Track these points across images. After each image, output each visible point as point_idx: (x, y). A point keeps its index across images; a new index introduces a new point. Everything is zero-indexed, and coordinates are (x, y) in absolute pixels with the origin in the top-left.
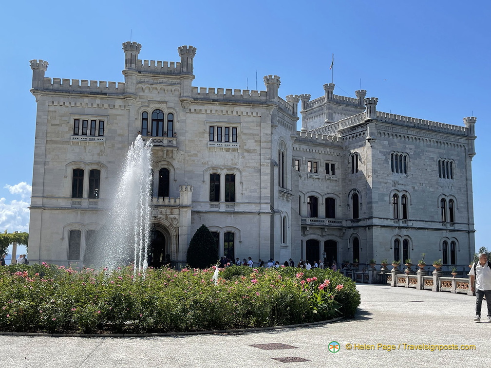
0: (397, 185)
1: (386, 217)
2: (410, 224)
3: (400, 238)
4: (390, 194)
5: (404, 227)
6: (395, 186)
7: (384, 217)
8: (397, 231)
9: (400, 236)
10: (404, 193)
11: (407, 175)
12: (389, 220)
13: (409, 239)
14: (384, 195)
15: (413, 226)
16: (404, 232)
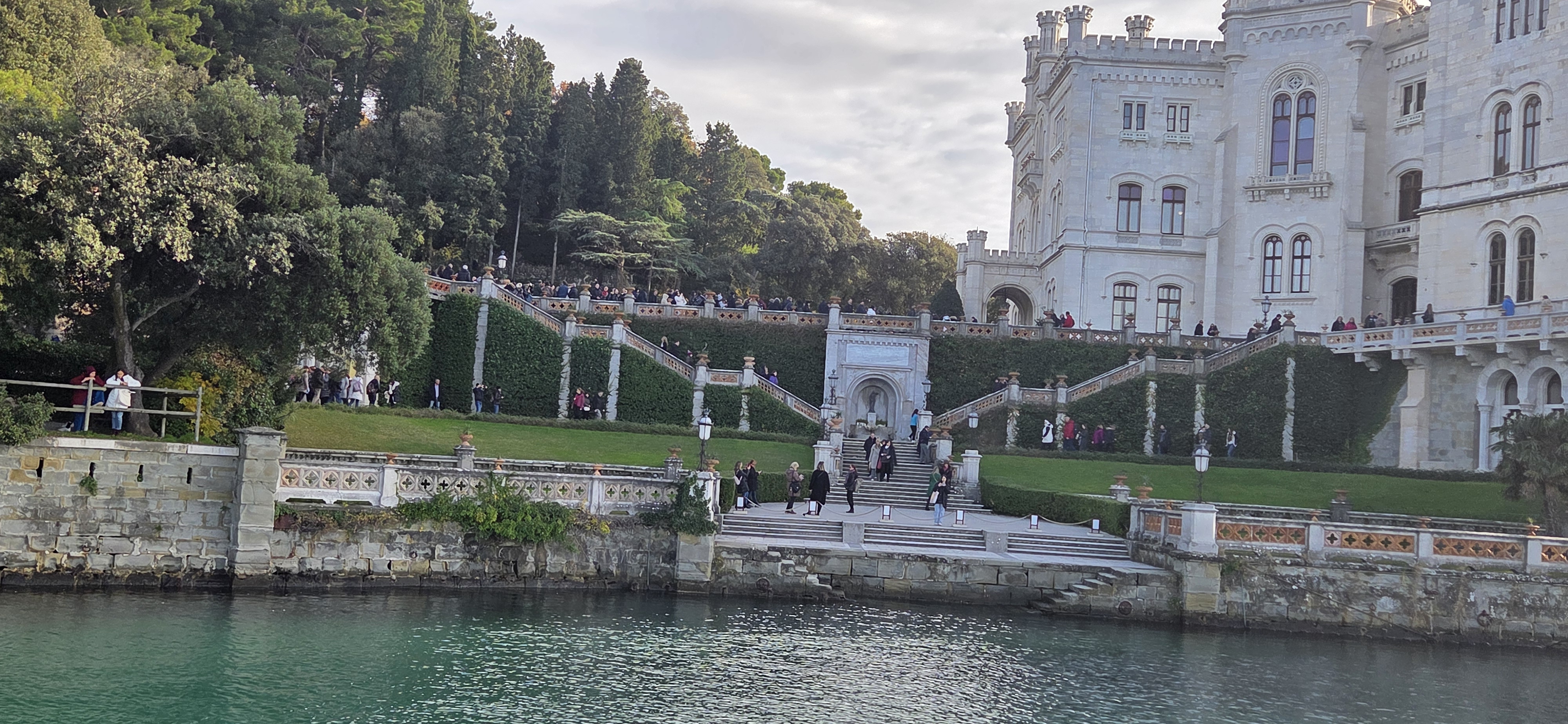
0: (1505, 77)
1: (1464, 180)
2: (1543, 179)
3: (1504, 230)
4: (1482, 110)
5: (1515, 195)
6: (1499, 82)
7: (1459, 181)
8: (1495, 211)
9: (1504, 223)
10: (1531, 90)
11: (1543, 35)
12: (1474, 185)
13: (1534, 227)
14: (1461, 119)
15: (1550, 183)
16: (1519, 207)
